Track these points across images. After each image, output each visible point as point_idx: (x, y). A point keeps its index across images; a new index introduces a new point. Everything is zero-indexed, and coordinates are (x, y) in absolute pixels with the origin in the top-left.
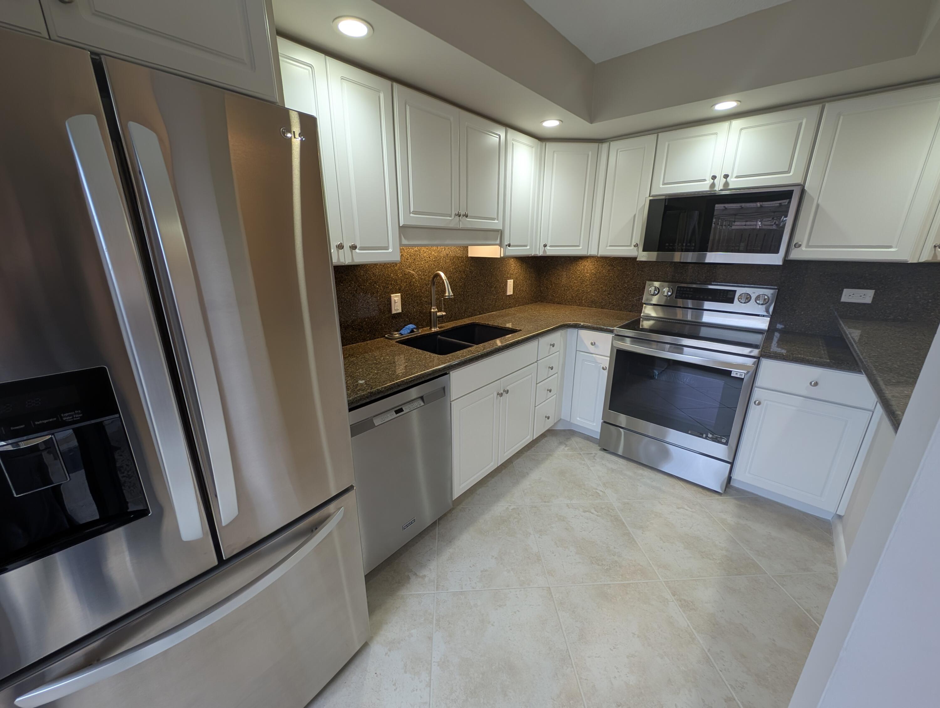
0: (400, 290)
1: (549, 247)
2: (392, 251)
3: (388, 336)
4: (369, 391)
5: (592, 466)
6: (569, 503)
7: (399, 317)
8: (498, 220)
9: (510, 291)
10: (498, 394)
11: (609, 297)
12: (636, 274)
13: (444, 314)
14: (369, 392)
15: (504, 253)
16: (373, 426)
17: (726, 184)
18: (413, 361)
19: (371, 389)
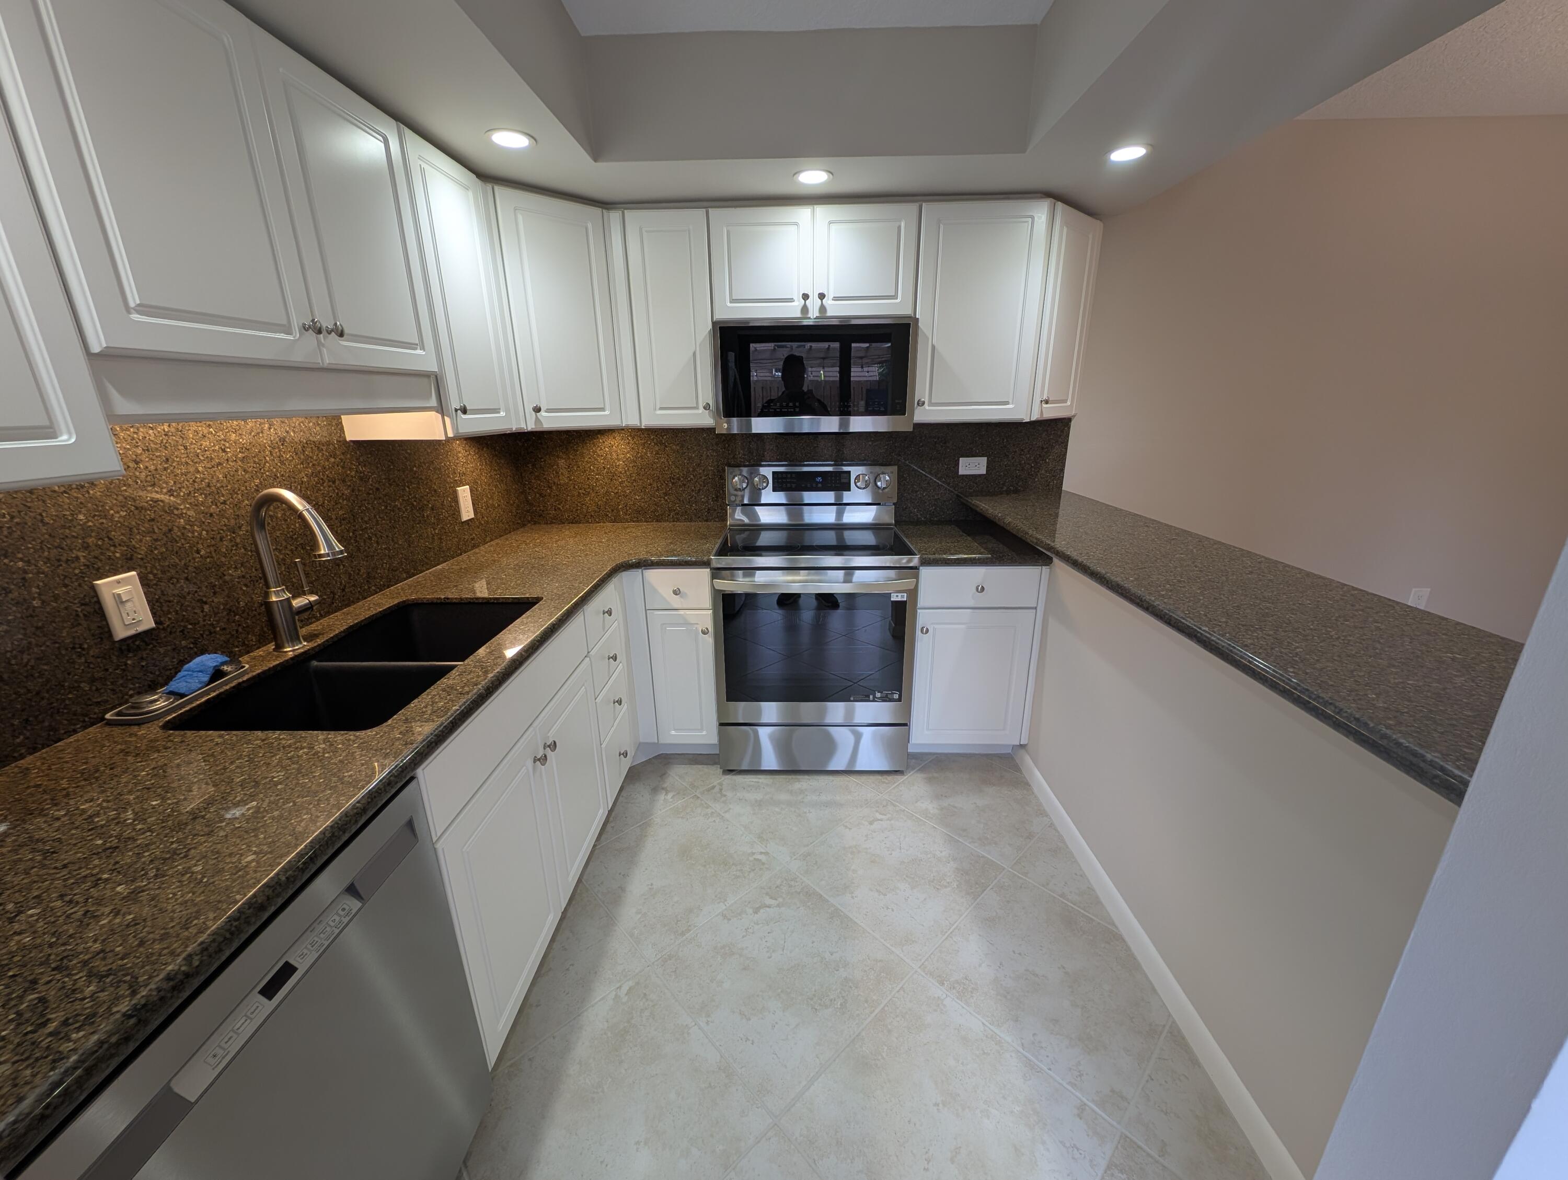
0: (131, 559)
1: (546, 412)
2: (73, 440)
3: (118, 714)
4: (124, 1007)
5: (726, 812)
6: (724, 907)
7: (147, 644)
8: (423, 348)
9: (467, 512)
10: (536, 760)
11: (666, 501)
12: (704, 457)
13: (313, 598)
14: (124, 1015)
15: (455, 427)
16: (184, 1106)
17: (823, 309)
18: (276, 784)
19: (134, 993)
